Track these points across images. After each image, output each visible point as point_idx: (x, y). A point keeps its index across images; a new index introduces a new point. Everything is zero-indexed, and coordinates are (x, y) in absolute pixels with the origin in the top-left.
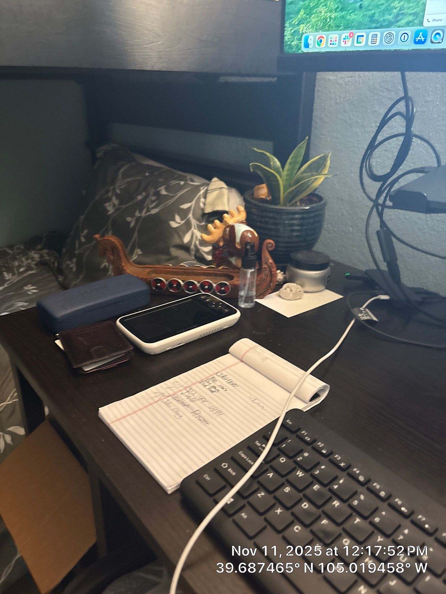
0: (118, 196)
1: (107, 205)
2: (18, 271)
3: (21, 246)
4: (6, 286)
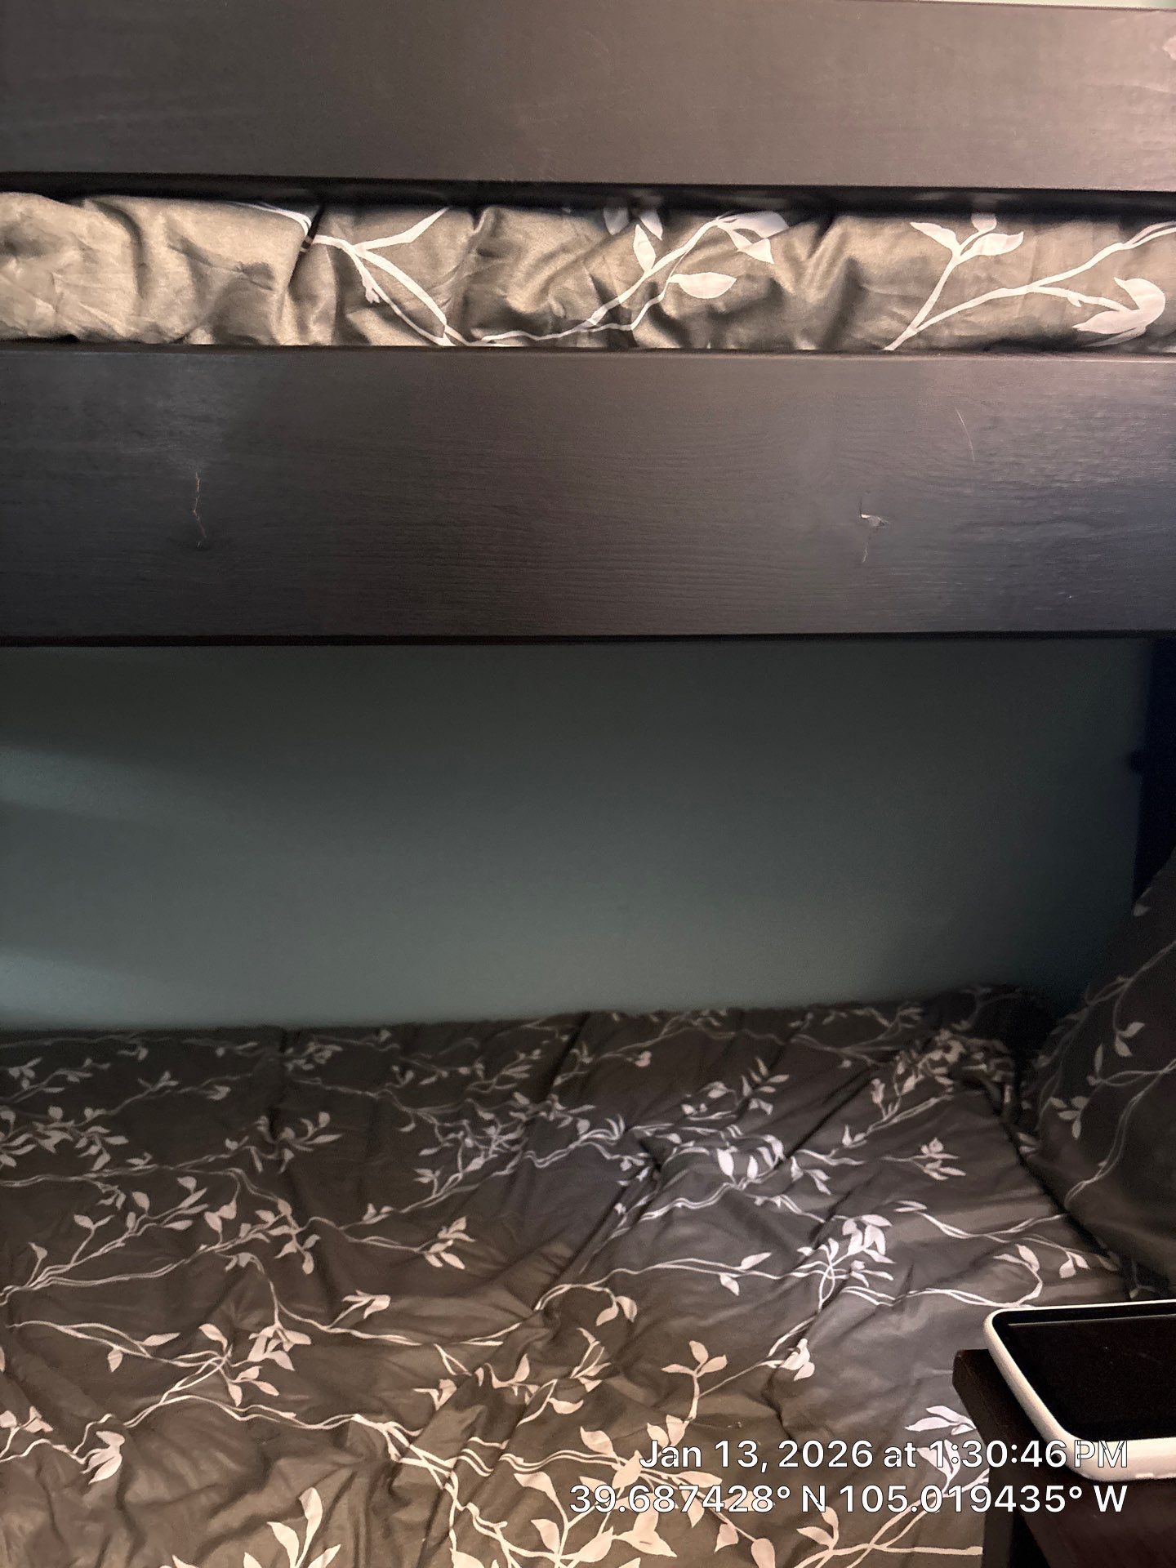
2: (901, 1089)
3: (913, 1012)
4: (870, 1129)
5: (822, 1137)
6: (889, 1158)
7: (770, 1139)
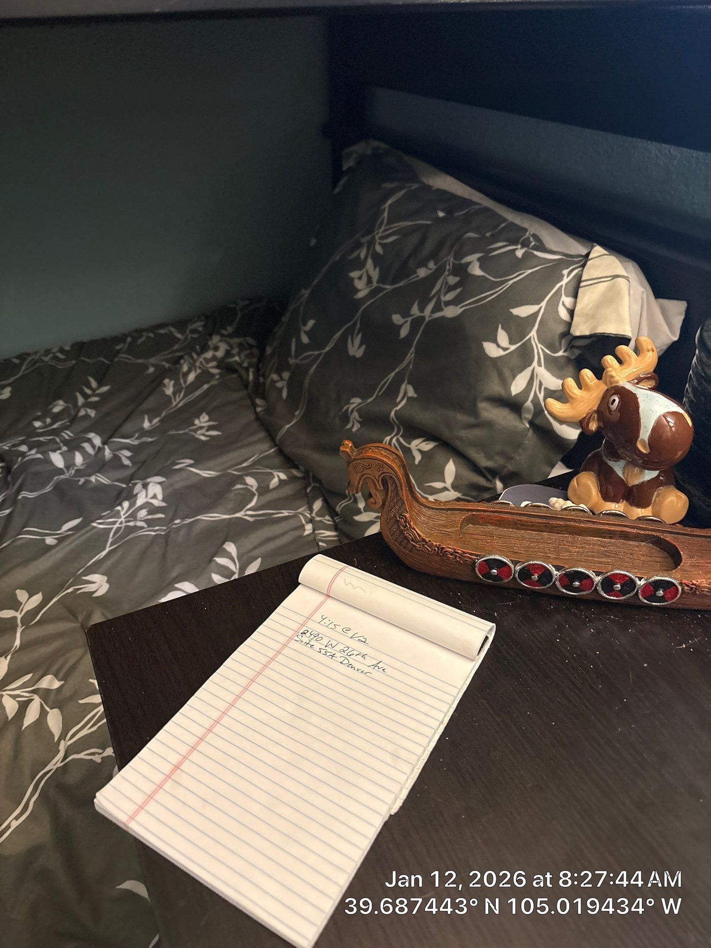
0: (378, 260)
1: (354, 274)
2: (185, 382)
3: (198, 325)
4: (163, 414)
5: (128, 427)
6: (173, 432)
7: (91, 435)
